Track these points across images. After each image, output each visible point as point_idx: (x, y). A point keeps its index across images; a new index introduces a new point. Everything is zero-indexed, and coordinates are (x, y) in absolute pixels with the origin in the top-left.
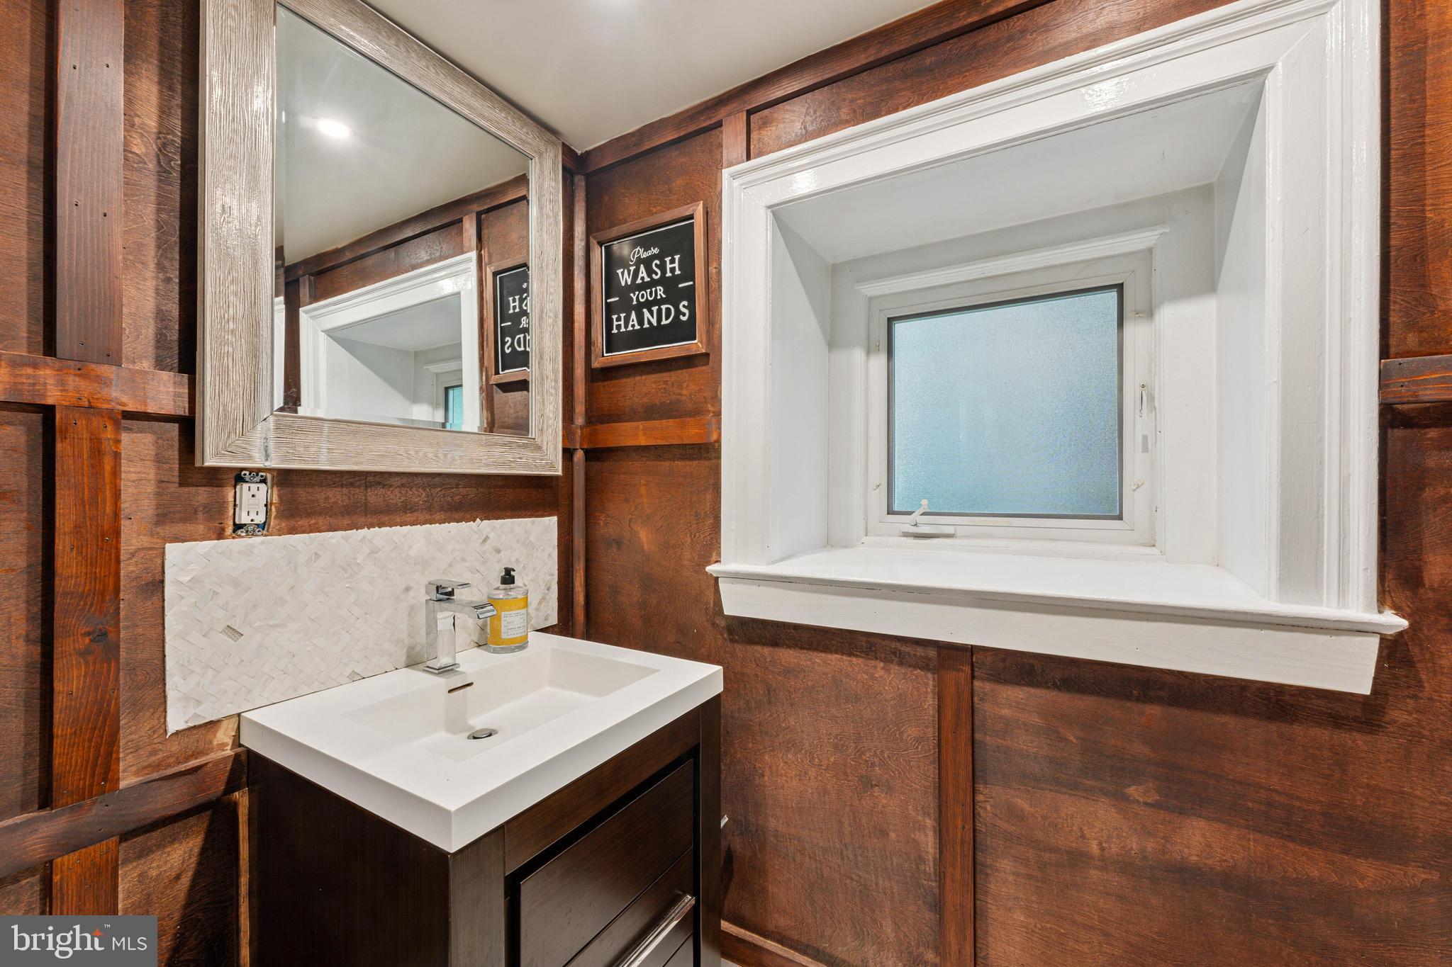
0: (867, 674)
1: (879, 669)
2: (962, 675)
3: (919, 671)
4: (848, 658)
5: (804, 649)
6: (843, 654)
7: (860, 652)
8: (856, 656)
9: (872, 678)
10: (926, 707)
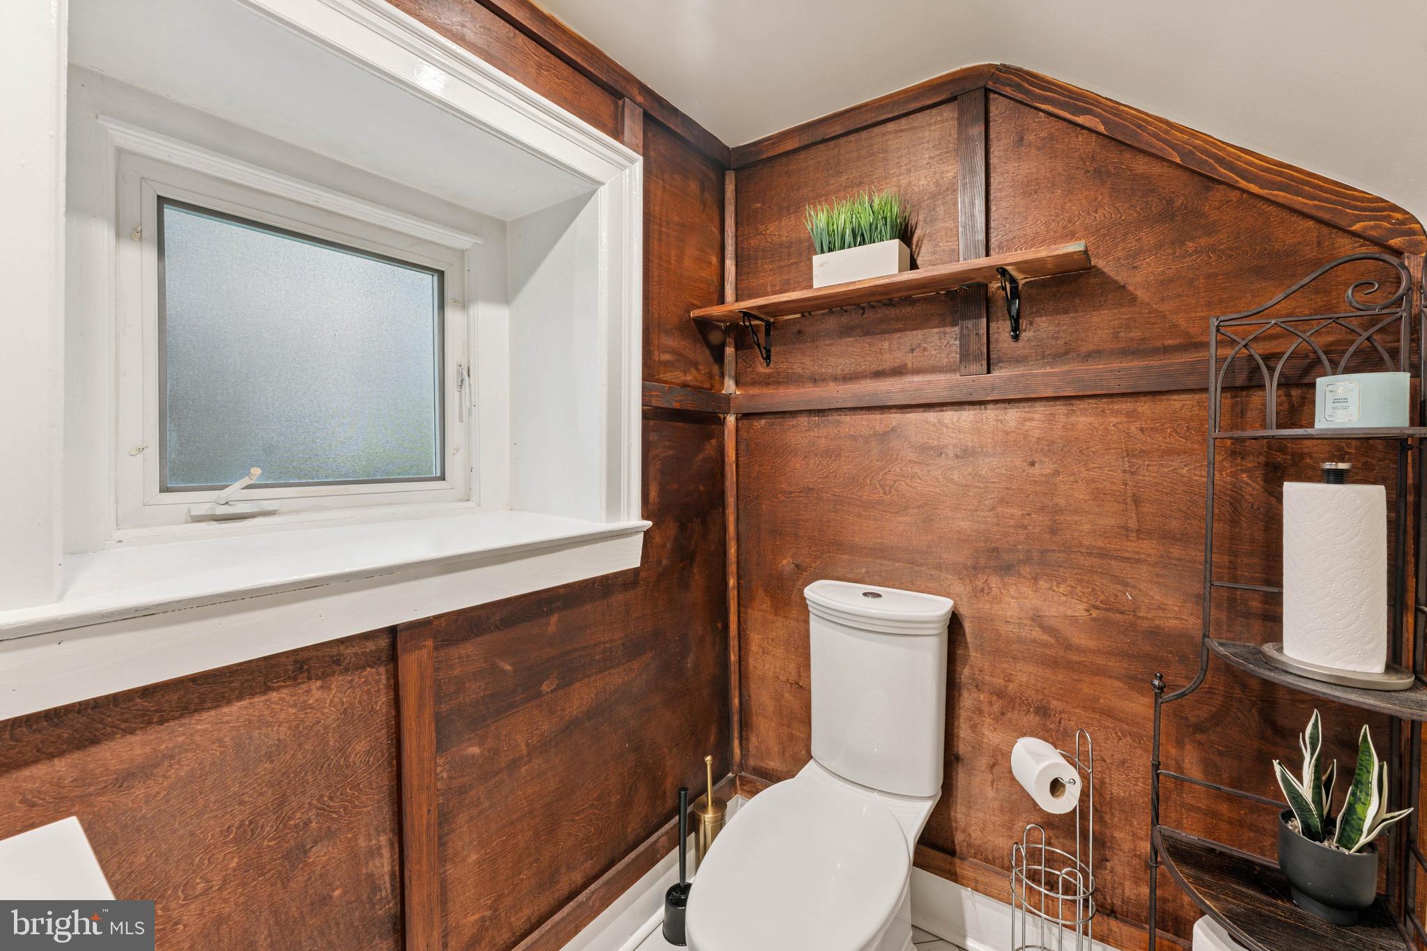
0: (295, 706)
1: (314, 691)
2: (425, 651)
3: (369, 669)
4: (263, 698)
5: (167, 721)
6: (253, 695)
7: (284, 681)
8: (278, 689)
9: (305, 707)
10: (378, 708)
